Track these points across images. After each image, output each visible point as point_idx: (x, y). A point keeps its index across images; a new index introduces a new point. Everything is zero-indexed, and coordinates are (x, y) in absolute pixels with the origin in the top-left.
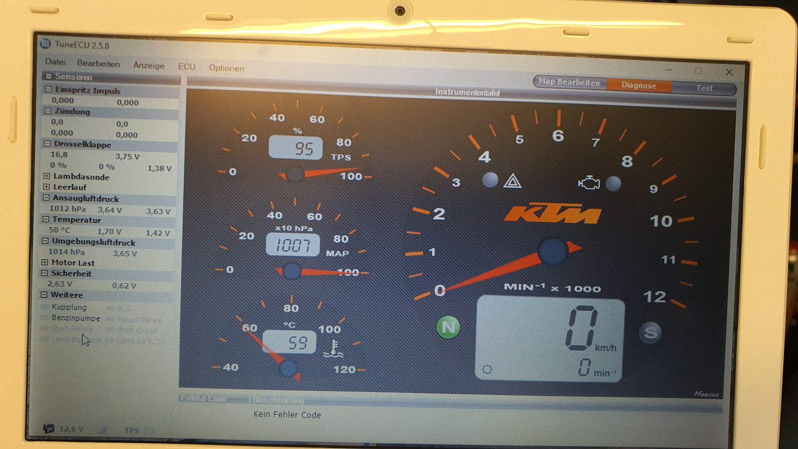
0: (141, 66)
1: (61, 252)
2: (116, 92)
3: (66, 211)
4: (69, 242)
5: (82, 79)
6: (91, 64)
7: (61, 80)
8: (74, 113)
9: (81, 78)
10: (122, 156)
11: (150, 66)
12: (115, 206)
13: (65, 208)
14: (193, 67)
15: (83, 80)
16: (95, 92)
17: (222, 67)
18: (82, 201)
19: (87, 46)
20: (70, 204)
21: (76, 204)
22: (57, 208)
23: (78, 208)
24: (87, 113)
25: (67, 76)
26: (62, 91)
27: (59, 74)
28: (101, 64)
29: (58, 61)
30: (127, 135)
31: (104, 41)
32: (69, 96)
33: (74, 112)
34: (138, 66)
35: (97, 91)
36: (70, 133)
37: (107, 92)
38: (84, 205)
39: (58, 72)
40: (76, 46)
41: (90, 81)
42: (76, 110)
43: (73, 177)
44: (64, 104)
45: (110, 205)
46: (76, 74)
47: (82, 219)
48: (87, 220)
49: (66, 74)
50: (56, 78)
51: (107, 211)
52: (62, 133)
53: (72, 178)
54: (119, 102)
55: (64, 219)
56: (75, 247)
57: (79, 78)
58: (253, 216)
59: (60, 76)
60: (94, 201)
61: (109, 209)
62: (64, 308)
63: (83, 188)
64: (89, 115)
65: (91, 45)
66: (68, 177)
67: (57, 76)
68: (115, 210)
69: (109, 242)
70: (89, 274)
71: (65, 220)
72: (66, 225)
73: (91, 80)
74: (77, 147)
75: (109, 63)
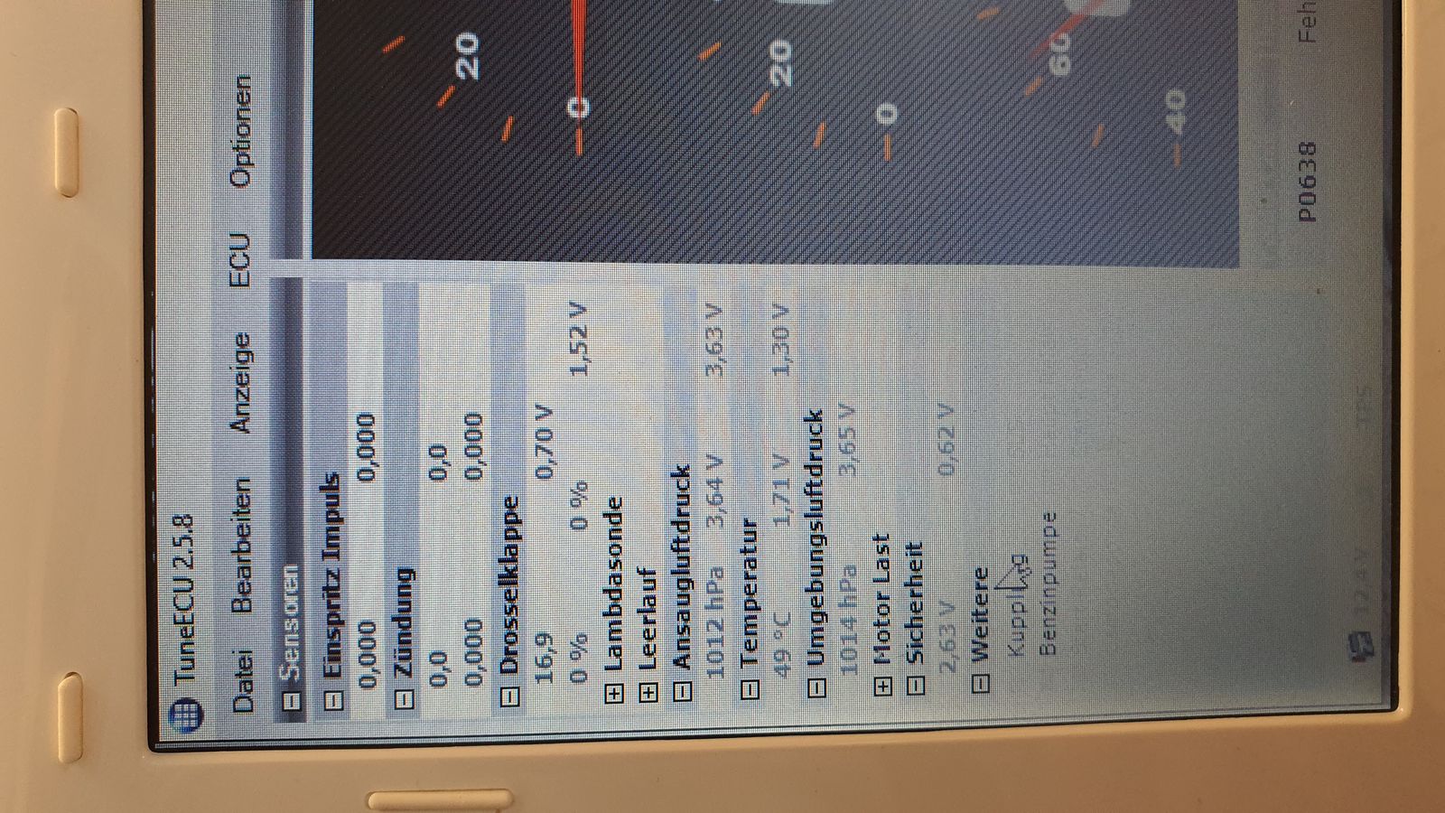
0: (242, 409)
1: (849, 638)
2: (331, 486)
3: (721, 628)
4: (819, 615)
5: (296, 598)
6: (245, 569)
7: (301, 664)
8: (409, 619)
9: (291, 601)
10: (543, 459)
11: (242, 381)
12: (699, 475)
13: (715, 633)
14: (242, 242)
15: (300, 593)
16: (337, 555)
17: (237, 148)
18: (689, 581)
19: (187, 585)
20: (700, 617)
21: (700, 597)
22: (715, 657)
23: (713, 589)
24: (407, 575)
25: (287, 644)
26: (338, 659)
27: (281, 668)
28: (244, 537)
29: (239, 675)
30: (473, 446)
31: (165, 532)
32: (352, 636)
33: (403, 619)
34: (241, 418)
35: (333, 547)
36: (473, 627)
37: (334, 518)
38: (699, 573)
39: (276, 673)
40: (188, 618)
41: (300, 572)
42: (396, 614)
43: (615, 610)
44: (379, 651)
45: (700, 492)
46: (280, 617)
47: (747, 577)
48: (749, 560)
49: (280, 650)
50: (297, 677)
51: (718, 499)
52: (473, 654)
53: (620, 614)
54: (366, 476)
55: (747, 634)
56: (832, 597)
57: (291, 608)
58: (718, 45)
59: (288, 664)
60: (686, 541)
61: (712, 492)
62: (1018, 623)
63: (647, 577)
64: (411, 571)
65: (182, 571)
66: (614, 627)
67: (288, 675)
68: (713, 475)
69: (812, 490)
70: (915, 550)
71: (750, 628)
72: (765, 623)
73: (295, 567)
74: (517, 603)
75: (237, 513)
